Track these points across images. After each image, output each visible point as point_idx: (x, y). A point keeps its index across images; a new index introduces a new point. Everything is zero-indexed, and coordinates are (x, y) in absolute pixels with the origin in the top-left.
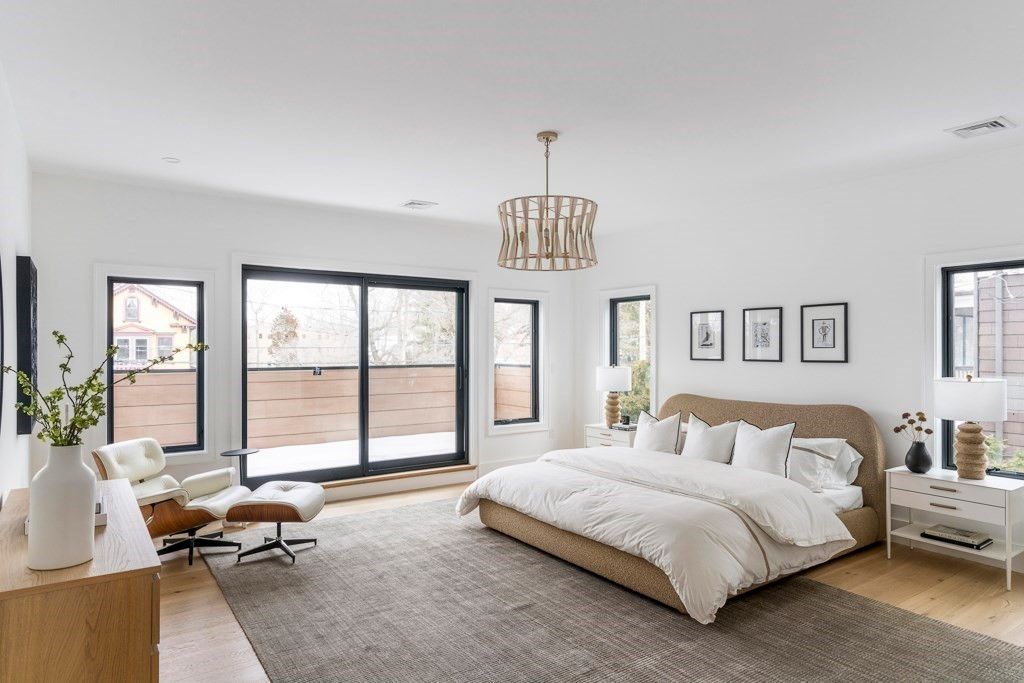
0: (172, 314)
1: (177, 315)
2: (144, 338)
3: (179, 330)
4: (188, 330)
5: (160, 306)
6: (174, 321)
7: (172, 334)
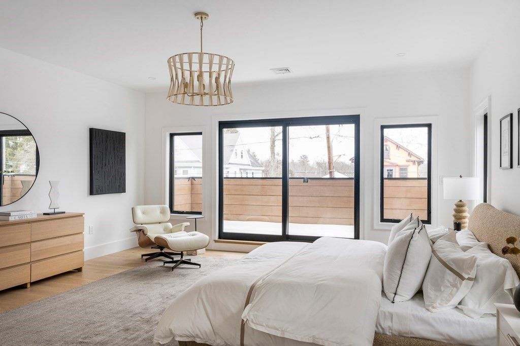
0: (407, 154)
1: (410, 154)
2: (391, 168)
3: (411, 164)
4: (416, 163)
5: (400, 149)
6: (409, 158)
7: (408, 166)
